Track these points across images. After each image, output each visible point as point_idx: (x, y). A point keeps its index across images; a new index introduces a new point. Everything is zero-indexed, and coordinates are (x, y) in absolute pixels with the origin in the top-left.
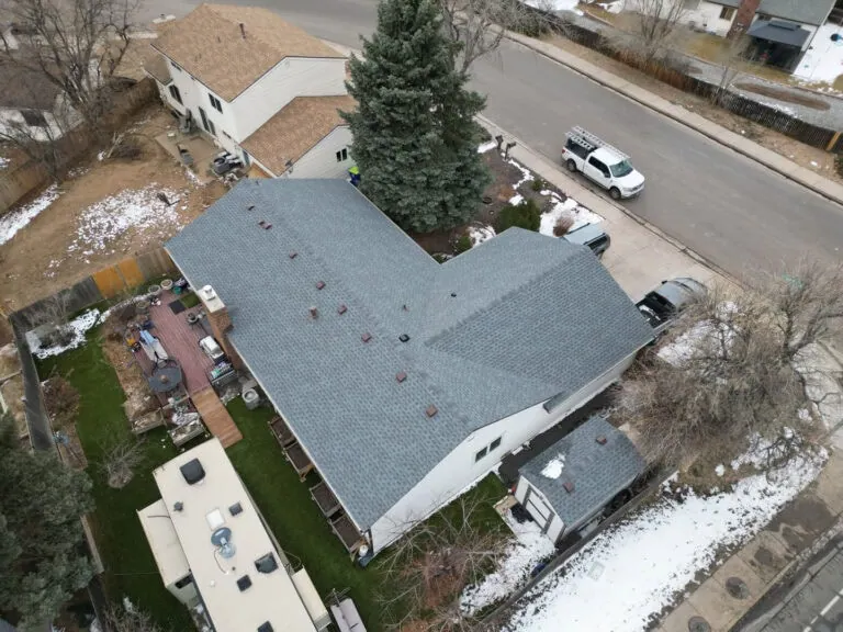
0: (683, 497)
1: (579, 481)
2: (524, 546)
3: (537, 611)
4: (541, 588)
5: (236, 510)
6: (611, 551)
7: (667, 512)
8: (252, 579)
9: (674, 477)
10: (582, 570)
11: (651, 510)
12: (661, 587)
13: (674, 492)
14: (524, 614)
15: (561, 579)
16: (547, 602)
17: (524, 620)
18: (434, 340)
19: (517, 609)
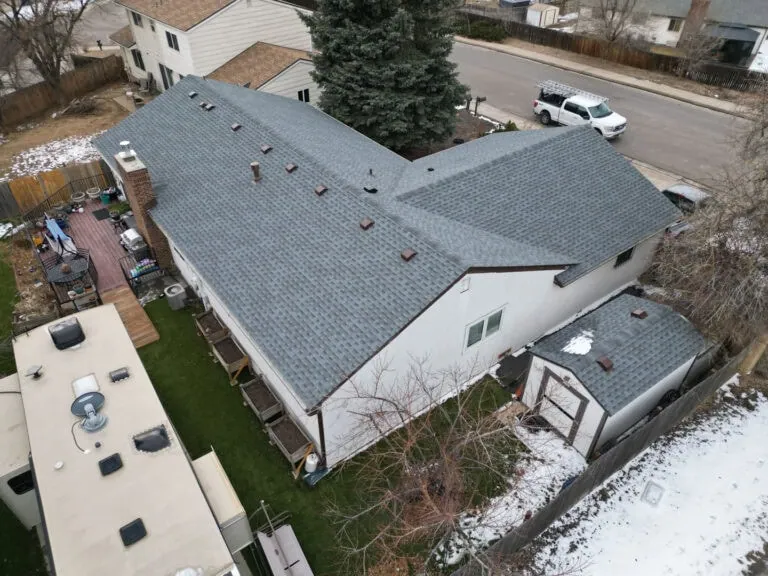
0: (752, 403)
1: (618, 357)
2: (542, 461)
3: (573, 548)
4: (575, 516)
5: (119, 377)
6: (668, 469)
7: (736, 421)
8: (125, 459)
9: (734, 380)
10: (631, 493)
11: (713, 419)
12: (754, 516)
13: (738, 397)
14: (553, 551)
15: (602, 504)
16: (587, 535)
17: (555, 560)
18: (409, 196)
19: (544, 544)
